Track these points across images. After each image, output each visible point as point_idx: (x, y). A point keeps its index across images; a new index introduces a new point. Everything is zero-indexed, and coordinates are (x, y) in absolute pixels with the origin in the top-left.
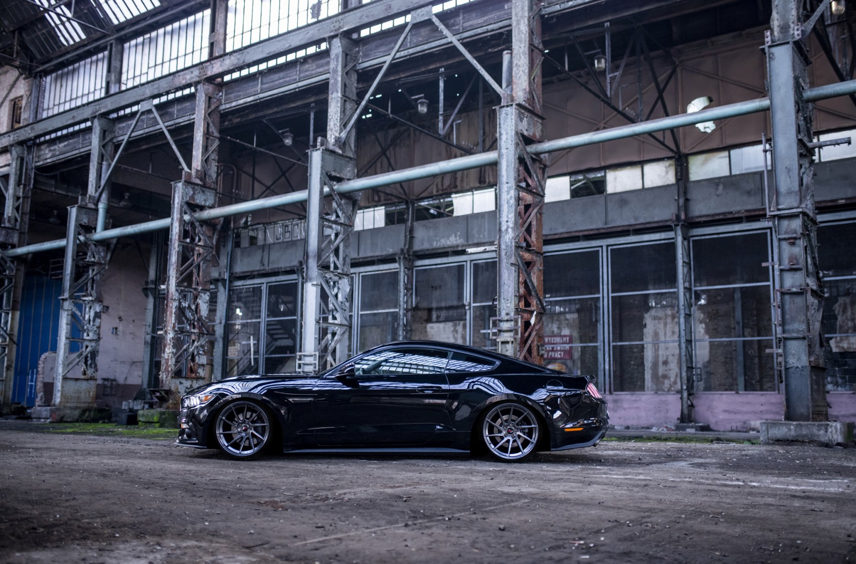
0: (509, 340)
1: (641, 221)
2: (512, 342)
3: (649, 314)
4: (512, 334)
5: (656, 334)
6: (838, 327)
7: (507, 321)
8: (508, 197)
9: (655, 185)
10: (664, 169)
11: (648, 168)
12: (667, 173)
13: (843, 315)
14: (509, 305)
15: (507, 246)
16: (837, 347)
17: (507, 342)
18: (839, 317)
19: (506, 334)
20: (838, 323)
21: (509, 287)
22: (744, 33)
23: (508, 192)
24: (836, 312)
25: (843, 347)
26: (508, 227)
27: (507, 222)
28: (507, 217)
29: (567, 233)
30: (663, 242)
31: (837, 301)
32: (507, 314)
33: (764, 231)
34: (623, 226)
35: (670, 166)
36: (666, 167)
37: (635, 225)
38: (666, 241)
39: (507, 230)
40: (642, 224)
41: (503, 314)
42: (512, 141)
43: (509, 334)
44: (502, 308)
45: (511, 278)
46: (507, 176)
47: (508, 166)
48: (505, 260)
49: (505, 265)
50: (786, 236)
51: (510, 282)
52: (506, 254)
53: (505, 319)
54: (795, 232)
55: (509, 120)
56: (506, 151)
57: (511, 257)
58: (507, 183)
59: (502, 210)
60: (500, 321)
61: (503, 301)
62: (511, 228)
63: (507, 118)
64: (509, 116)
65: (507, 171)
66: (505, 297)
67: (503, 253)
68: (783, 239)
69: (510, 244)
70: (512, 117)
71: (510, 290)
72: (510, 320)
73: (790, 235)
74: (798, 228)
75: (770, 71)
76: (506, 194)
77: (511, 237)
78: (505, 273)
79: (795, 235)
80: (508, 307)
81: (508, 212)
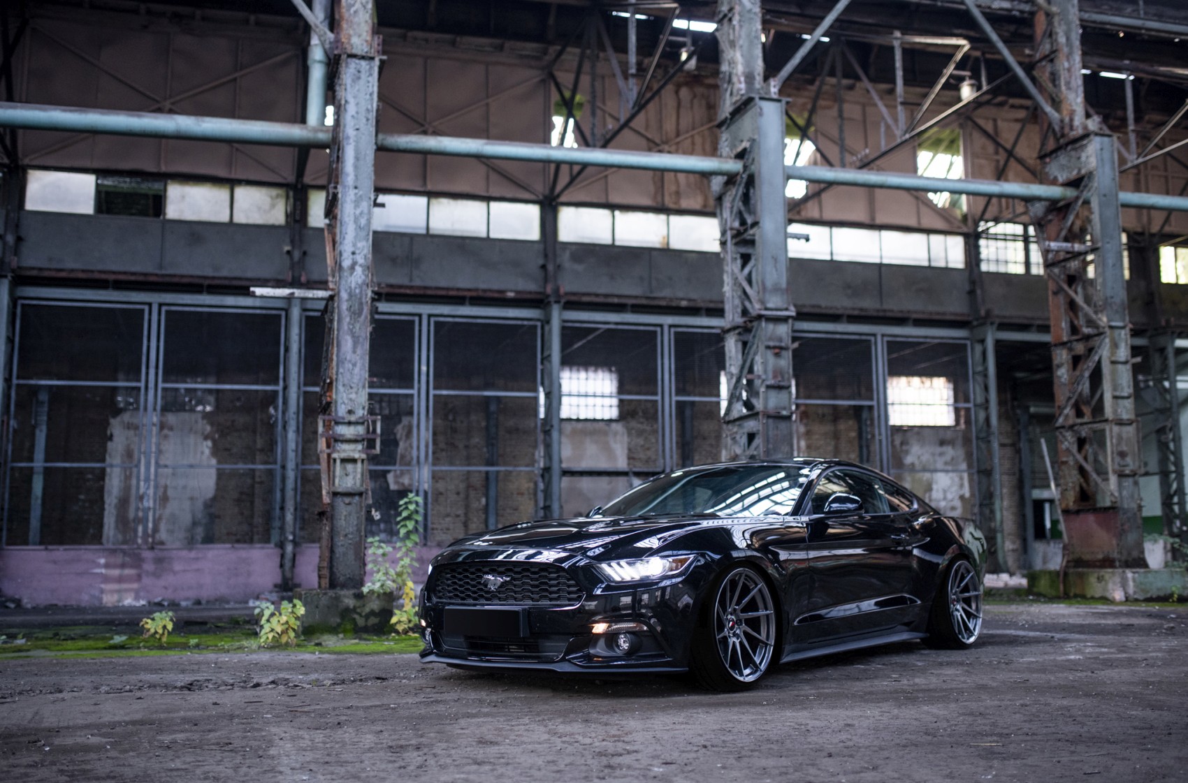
0: (357, 456)
1: (224, 273)
2: (363, 461)
3: (119, 419)
4: (360, 447)
5: (129, 454)
6: (399, 457)
7: (350, 423)
9: (251, 221)
10: (268, 200)
11: (240, 192)
12: (273, 206)
13: (406, 441)
14: (353, 396)
15: (350, 295)
16: (396, 482)
17: (354, 461)
18: (402, 445)
19: (345, 446)
20: (399, 451)
21: (354, 365)
22: (410, 34)
23: (357, 204)
24: (398, 436)
25: (403, 484)
26: (355, 263)
29: (83, 271)
30: (258, 311)
31: (400, 421)
32: (350, 412)
33: (411, 318)
34: (192, 276)
35: (278, 196)
36: (271, 197)
37: (214, 278)
38: (264, 312)
39: (352, 268)
40: (225, 278)
41: (342, 411)
42: (368, 120)
43: (352, 446)
44: (340, 401)
45: (359, 351)
46: (356, 176)
47: (357, 159)
48: (348, 319)
49: (346, 328)
50: (772, 344)
51: (356, 358)
52: (349, 309)
53: (346, 421)
54: (780, 340)
55: (362, 82)
56: (355, 133)
57: (360, 314)
58: (356, 188)
59: (344, 231)
60: (337, 423)
61: (341, 388)
62: (361, 265)
63: (359, 78)
64: (363, 76)
65: (356, 167)
66: (346, 382)
67: (344, 306)
68: (768, 347)
69: (361, 292)
70: (370, 79)
71: (357, 370)
72: (356, 423)
73: (777, 344)
74: (784, 336)
75: (758, 129)
76: (353, 205)
77: (360, 281)
78: (346, 341)
79: (783, 344)
80: (351, 399)
81: (356, 237)
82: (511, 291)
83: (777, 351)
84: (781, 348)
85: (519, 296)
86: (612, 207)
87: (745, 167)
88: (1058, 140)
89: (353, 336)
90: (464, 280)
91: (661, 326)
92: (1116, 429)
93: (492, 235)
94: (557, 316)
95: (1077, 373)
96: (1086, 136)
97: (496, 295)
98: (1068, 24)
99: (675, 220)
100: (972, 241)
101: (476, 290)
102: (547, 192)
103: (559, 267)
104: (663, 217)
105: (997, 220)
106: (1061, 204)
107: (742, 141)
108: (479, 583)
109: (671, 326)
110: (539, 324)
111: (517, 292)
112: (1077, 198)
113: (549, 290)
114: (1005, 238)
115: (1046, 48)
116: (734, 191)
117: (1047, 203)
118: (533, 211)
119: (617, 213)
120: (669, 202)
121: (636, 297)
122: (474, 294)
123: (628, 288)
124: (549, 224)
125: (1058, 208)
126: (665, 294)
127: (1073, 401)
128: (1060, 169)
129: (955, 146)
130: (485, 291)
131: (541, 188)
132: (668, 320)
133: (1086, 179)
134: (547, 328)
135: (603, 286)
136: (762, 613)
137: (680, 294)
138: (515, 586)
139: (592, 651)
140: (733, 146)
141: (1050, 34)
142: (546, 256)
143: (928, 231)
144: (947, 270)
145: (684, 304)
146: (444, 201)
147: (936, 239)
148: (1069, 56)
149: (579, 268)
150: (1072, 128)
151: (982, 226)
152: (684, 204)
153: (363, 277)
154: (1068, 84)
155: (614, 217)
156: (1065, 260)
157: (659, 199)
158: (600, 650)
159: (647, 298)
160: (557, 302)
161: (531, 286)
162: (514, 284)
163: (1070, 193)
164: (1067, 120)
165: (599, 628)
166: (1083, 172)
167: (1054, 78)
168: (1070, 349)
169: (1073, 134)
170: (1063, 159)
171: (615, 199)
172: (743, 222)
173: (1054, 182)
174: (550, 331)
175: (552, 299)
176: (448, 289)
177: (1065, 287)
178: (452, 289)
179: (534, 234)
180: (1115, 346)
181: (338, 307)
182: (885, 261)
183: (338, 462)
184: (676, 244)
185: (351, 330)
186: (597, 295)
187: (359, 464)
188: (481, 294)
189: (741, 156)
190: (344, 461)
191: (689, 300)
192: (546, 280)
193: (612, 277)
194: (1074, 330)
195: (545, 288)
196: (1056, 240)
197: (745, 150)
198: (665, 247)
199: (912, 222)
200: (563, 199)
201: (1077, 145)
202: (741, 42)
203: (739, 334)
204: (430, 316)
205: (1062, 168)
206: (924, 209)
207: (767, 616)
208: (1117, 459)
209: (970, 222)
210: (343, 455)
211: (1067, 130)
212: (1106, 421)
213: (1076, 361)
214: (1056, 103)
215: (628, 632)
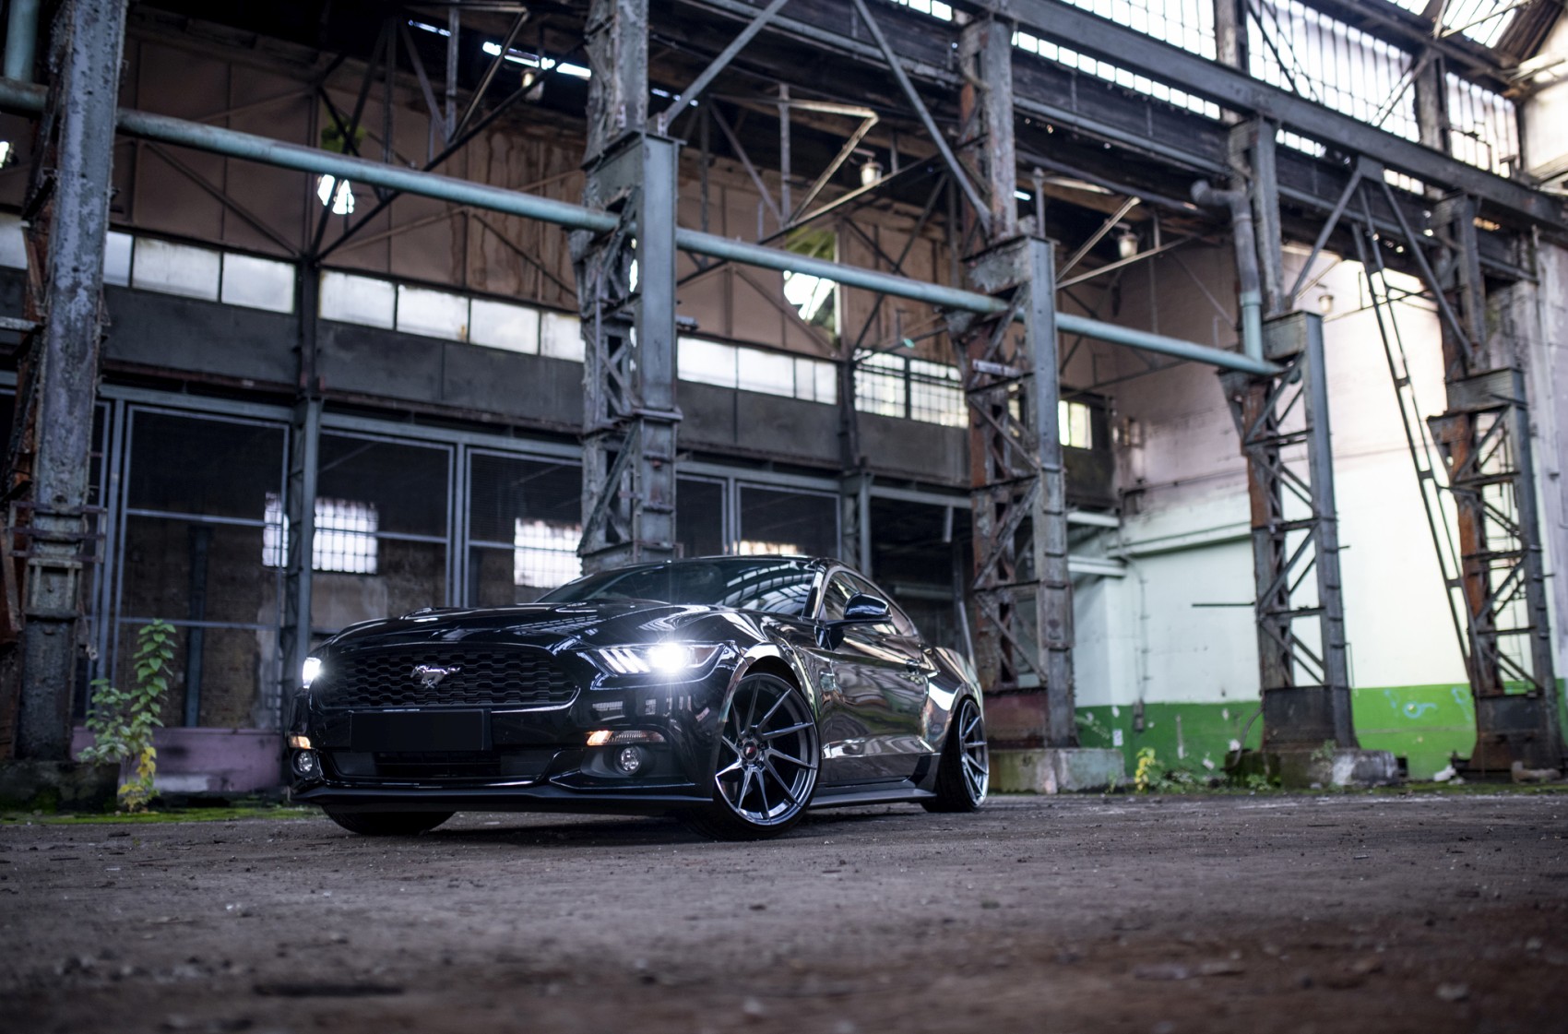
0: (68, 564)
2: (77, 571)
4: (73, 551)
7: (58, 516)
8: (85, 211)
14: (65, 476)
15: (69, 329)
17: (63, 571)
19: (50, 549)
21: (70, 431)
23: (84, 199)
26: (76, 285)
27: (76, 270)
28: (77, 258)
32: (60, 499)
39: (73, 290)
41: (46, 496)
42: (106, 81)
43: (60, 550)
44: (44, 482)
45: (77, 413)
46: (84, 159)
47: (87, 135)
48: (62, 364)
49: (59, 376)
50: (651, 454)
51: (72, 421)
52: (65, 349)
53: (52, 511)
54: (662, 450)
55: (100, 26)
56: (86, 98)
57: (82, 358)
58: (83, 176)
59: (62, 236)
60: (39, 515)
61: (47, 463)
62: (86, 289)
63: (96, 20)
64: (102, 17)
65: (85, 147)
66: (55, 455)
67: (58, 345)
68: (647, 458)
69: (84, 328)
70: (112, 24)
71: (73, 439)
72: (69, 517)
73: (658, 454)
74: (667, 445)
75: (640, 174)
76: (77, 201)
77: (84, 311)
78: (59, 395)
79: (666, 456)
80: (61, 481)
81: (80, 247)
82: (249, 379)
83: (657, 463)
84: (663, 461)
85: (260, 387)
86: (396, 280)
87: (623, 223)
88: (986, 241)
89: (69, 390)
90: (182, 358)
91: (455, 445)
92: (1048, 592)
93: (226, 299)
94: (315, 419)
95: (1001, 524)
96: (1020, 238)
97: (226, 383)
98: (1001, 104)
99: (478, 305)
100: (846, 371)
101: (199, 373)
102: (307, 249)
103: (318, 352)
104: (463, 301)
105: (875, 350)
106: (989, 317)
107: (619, 189)
108: (408, 678)
109: (467, 446)
110: (286, 428)
111: (257, 381)
112: (1008, 312)
113: (305, 381)
114: (884, 372)
115: (974, 129)
116: (604, 254)
117: (969, 315)
118: (284, 274)
119: (401, 288)
120: (472, 281)
121: (422, 403)
122: (195, 378)
123: (412, 388)
124: (307, 292)
125: (985, 324)
126: (462, 402)
127: (996, 558)
128: (989, 274)
129: (827, 253)
130: (211, 375)
131: (297, 242)
132: (464, 438)
133: (1019, 290)
134: (298, 434)
135: (377, 384)
136: (799, 726)
137: (482, 405)
138: (466, 680)
139: (585, 771)
140: (604, 195)
141: (981, 114)
142: (301, 335)
143: (795, 355)
144: (814, 404)
145: (486, 418)
146: (158, 244)
147: (804, 366)
148: (1002, 141)
149: (346, 356)
150: (1004, 228)
151: (858, 354)
152: (492, 286)
153: (89, 306)
154: (999, 174)
155: (397, 293)
156: (991, 386)
157: (459, 275)
158: (597, 767)
159: (437, 406)
160: (316, 399)
161: (277, 375)
162: (253, 370)
163: (1000, 306)
164: (998, 217)
165: (598, 738)
166: (1016, 281)
167: (984, 166)
168: (994, 496)
169: (1003, 236)
170: (991, 263)
171: (399, 269)
172: (613, 294)
173: (980, 290)
174: (304, 439)
175: (308, 395)
176: (156, 368)
177: (990, 418)
178: (164, 369)
179: (284, 303)
180: (1048, 493)
181: (48, 344)
182: (742, 387)
183: (38, 571)
184: (479, 338)
185: (67, 381)
186: (369, 396)
187: (71, 577)
188: (204, 379)
189: (616, 208)
190: (47, 570)
191: (493, 413)
192: (299, 369)
193: (391, 374)
194: (999, 472)
195: (298, 378)
196: (982, 358)
197: (623, 201)
198: (465, 340)
199: (775, 341)
200: (328, 261)
201: (1010, 248)
202: (621, 62)
203: (604, 440)
204: (127, 403)
205: (991, 274)
206: (790, 327)
207: (806, 729)
208: (1049, 629)
209: (844, 349)
210: (47, 562)
211: (997, 229)
212: (1037, 582)
213: (1000, 509)
214: (985, 195)
215: (635, 744)
